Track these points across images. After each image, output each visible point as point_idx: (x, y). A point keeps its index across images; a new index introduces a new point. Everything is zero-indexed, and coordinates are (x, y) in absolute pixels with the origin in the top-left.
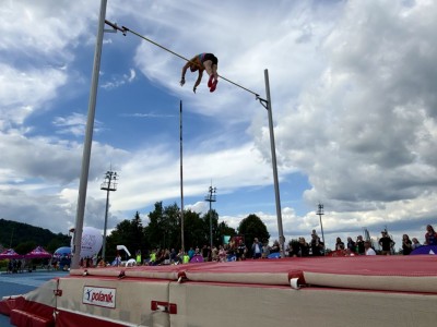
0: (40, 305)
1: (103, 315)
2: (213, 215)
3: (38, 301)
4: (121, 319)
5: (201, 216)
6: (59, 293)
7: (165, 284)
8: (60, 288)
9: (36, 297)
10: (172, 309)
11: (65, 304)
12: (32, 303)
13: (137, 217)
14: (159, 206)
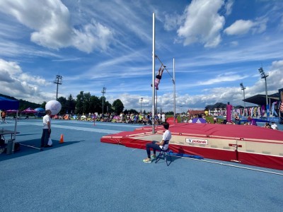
2: (103, 99)
4: (212, 147)
5: (99, 98)
10: (240, 146)
13: (71, 96)
14: (82, 93)
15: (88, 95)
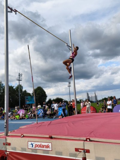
1: (44, 153)
4: (56, 155)
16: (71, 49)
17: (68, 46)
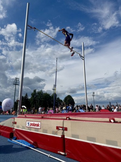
0: (6, 127)
1: (35, 131)
3: (5, 125)
4: (43, 132)
5: (50, 95)
6: (16, 123)
7: (62, 121)
8: (15, 121)
9: (4, 124)
10: (66, 129)
11: (18, 127)
12: (2, 126)
13: (26, 95)
14: (35, 91)
15: (41, 93)
16: (83, 59)
17: (81, 56)
